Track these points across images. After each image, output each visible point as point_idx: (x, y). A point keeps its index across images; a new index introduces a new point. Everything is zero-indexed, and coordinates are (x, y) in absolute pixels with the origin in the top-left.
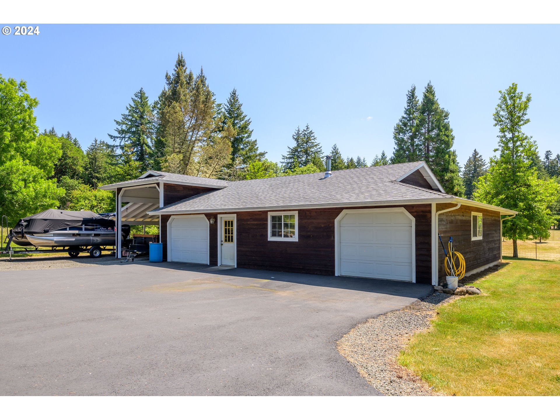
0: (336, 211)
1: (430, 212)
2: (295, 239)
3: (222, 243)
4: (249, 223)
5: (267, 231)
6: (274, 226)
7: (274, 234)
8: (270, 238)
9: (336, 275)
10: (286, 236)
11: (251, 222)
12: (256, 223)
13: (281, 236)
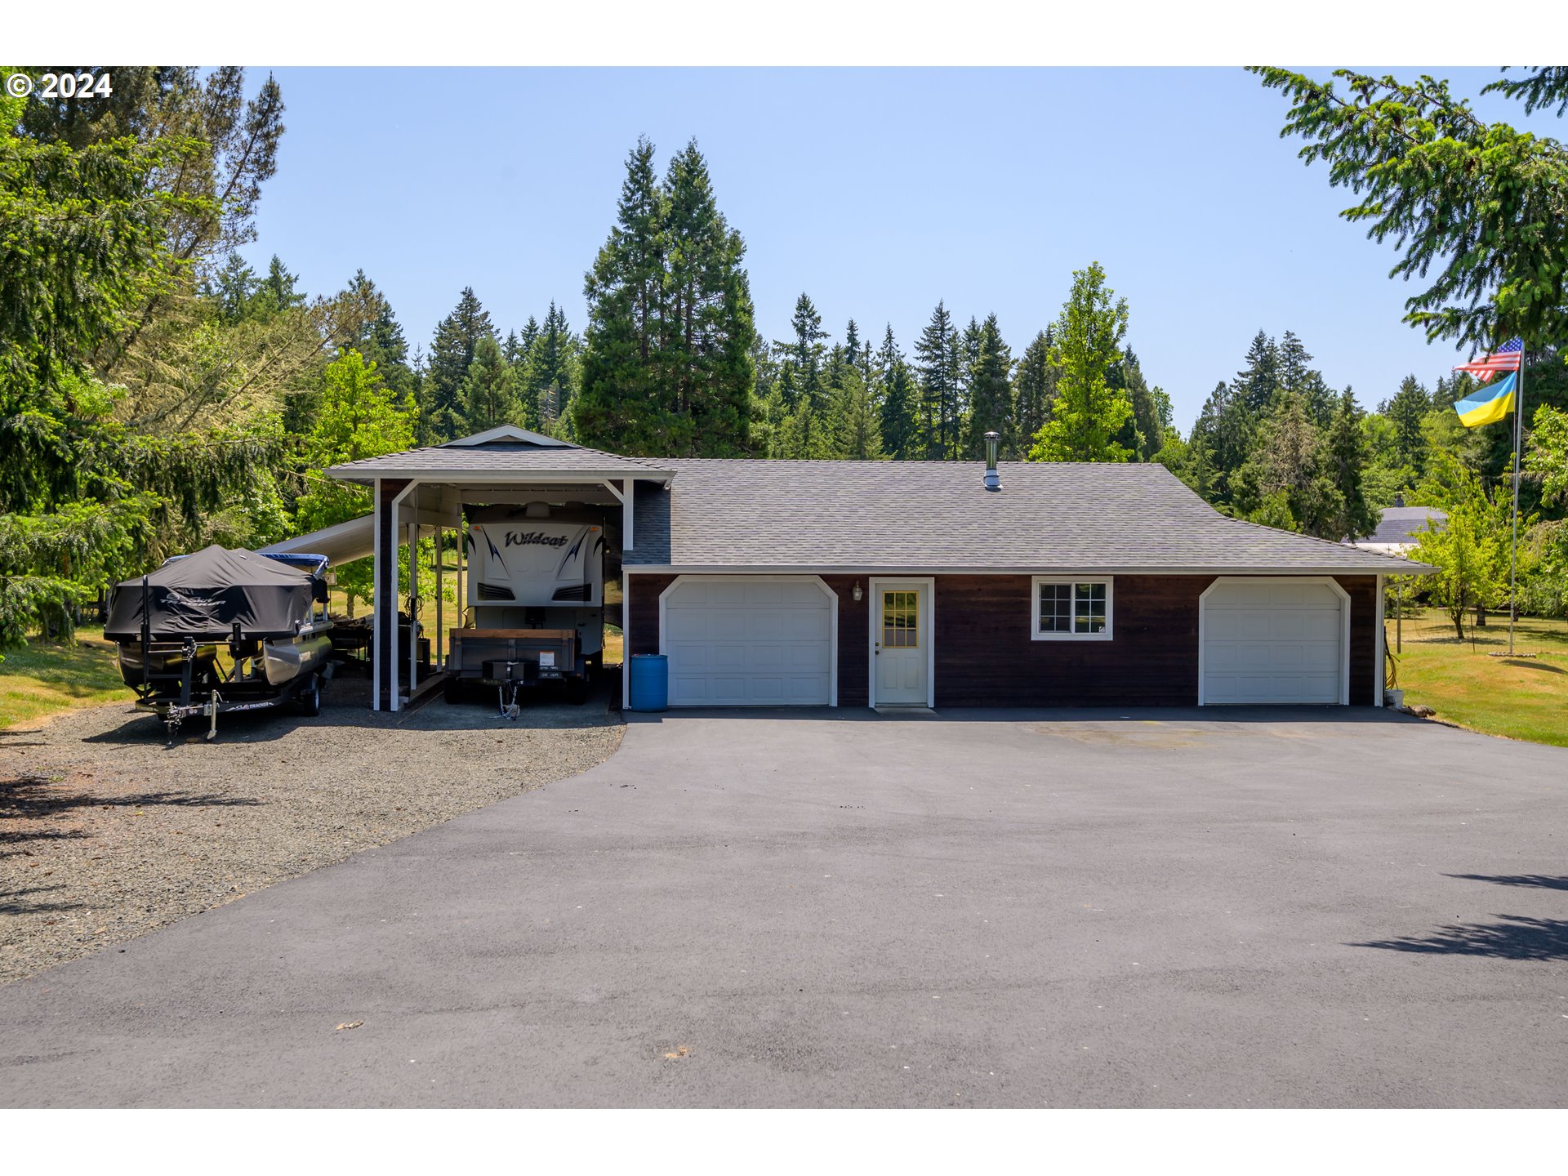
0: (1204, 581)
1: (1375, 586)
2: (1106, 634)
3: (879, 648)
4: (973, 599)
5: (1030, 619)
6: (1046, 608)
7: (1046, 626)
8: (1037, 635)
9: (1201, 703)
10: (1081, 627)
11: (981, 599)
12: (995, 599)
13: (1067, 628)
